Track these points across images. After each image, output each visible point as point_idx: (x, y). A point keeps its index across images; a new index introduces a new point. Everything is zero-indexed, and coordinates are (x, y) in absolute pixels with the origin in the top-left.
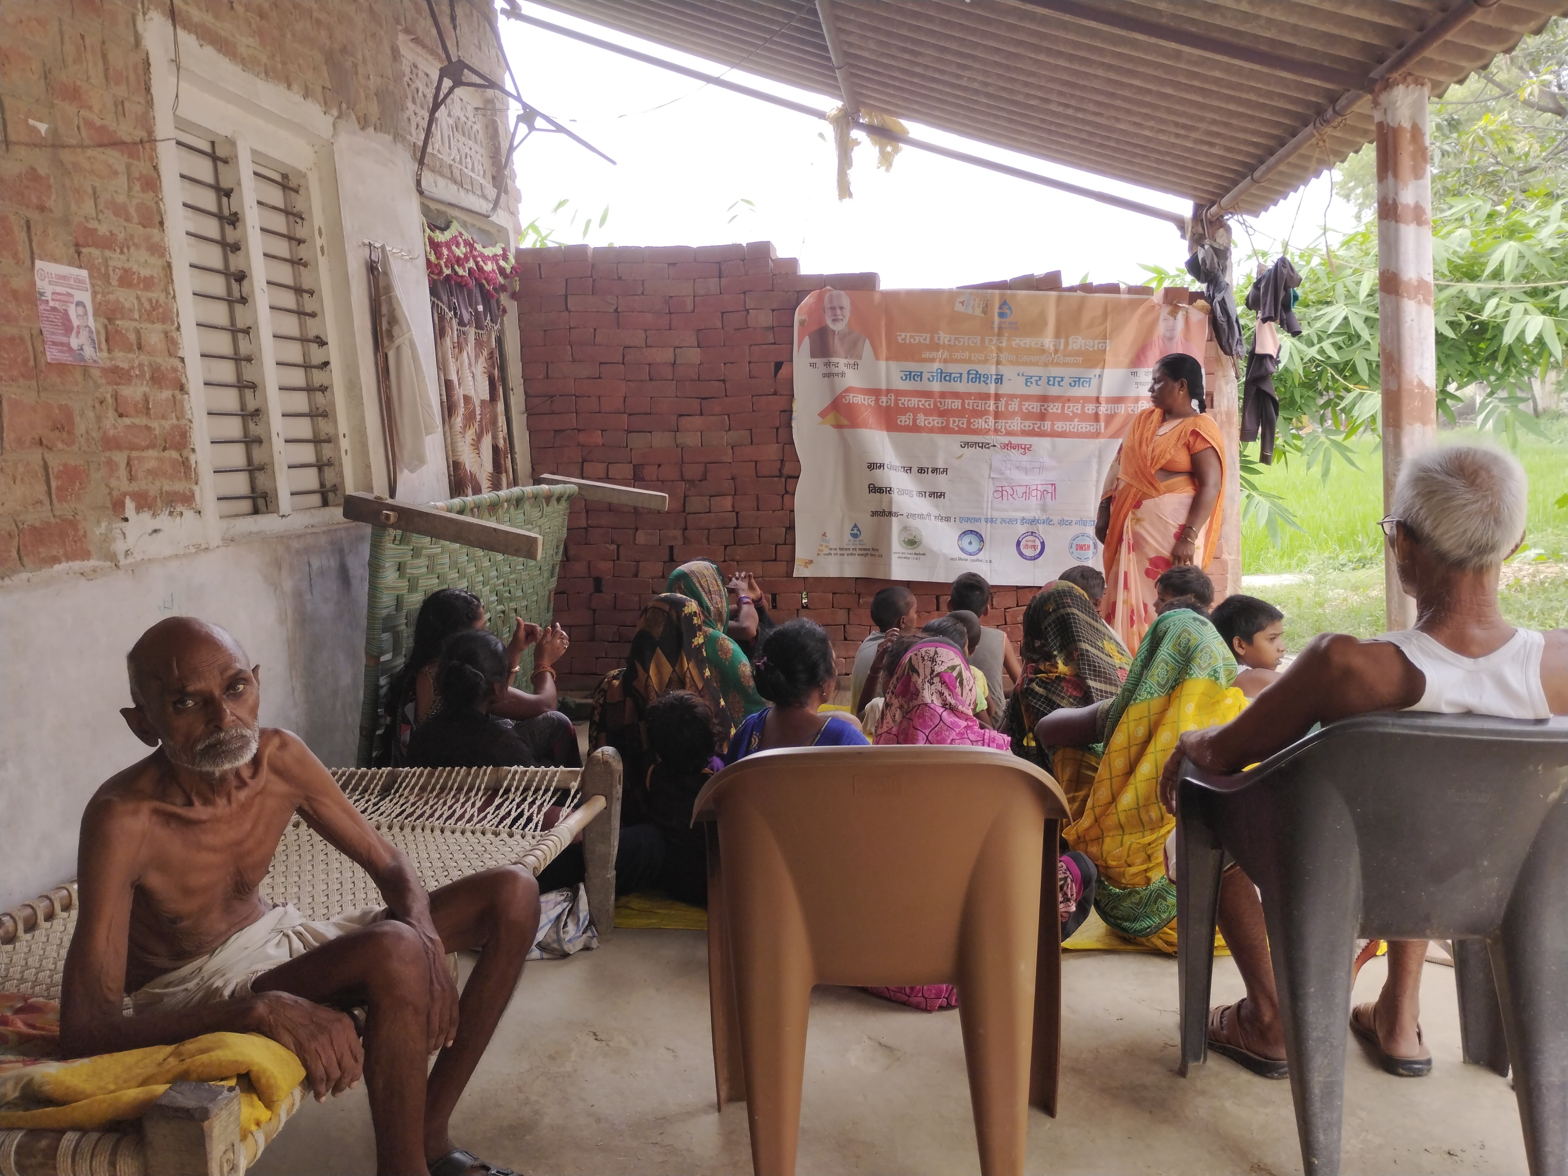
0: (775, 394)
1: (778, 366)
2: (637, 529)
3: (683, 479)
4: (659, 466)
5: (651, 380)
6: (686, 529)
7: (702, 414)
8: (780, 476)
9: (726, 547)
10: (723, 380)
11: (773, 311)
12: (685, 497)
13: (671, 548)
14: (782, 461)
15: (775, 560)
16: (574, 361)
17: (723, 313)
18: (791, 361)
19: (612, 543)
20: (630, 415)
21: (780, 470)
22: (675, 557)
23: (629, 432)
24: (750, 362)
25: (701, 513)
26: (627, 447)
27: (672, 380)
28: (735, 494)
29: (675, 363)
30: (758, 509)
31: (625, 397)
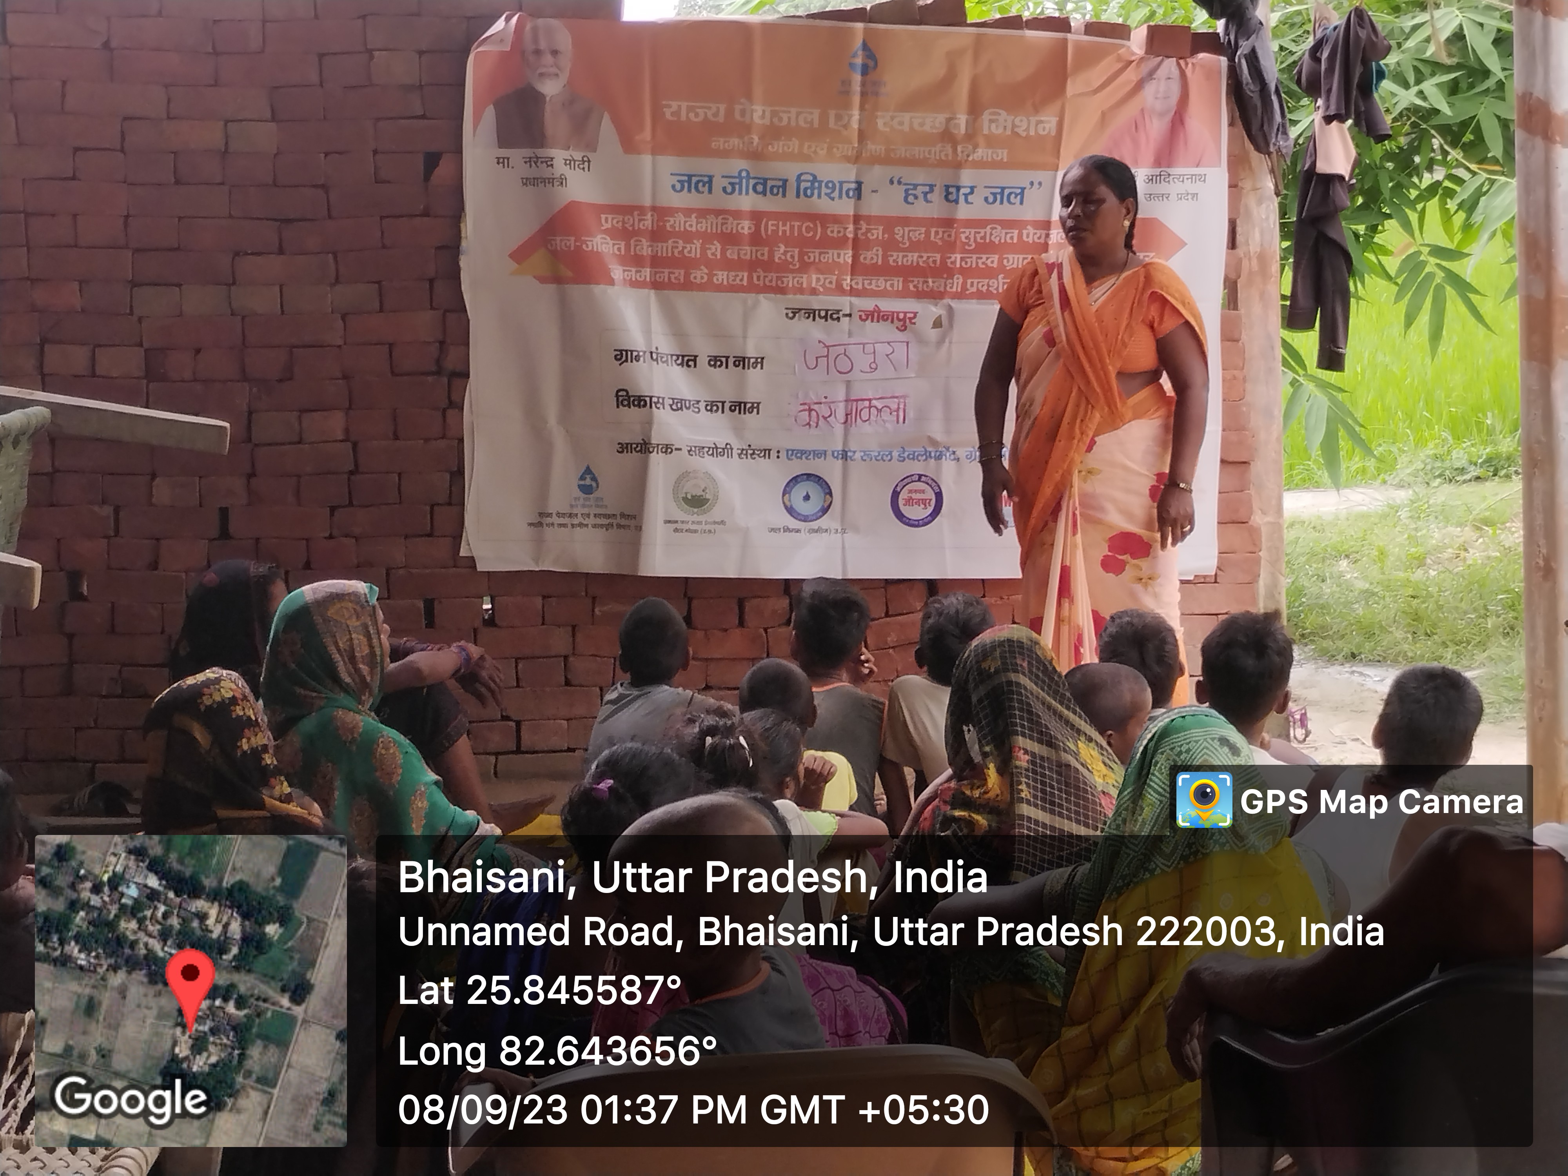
0: (426, 214)
1: (432, 161)
2: (154, 476)
3: (245, 378)
4: (198, 351)
5: (177, 182)
6: (251, 475)
7: (281, 251)
8: (438, 373)
9: (333, 509)
10: (323, 186)
11: (421, 53)
12: (250, 413)
13: (224, 514)
14: (442, 343)
15: (430, 535)
16: (20, 144)
17: (321, 56)
18: (459, 151)
19: (104, 502)
20: (137, 251)
21: (438, 361)
22: (232, 529)
23: (134, 284)
24: (375, 152)
25: (283, 444)
26: (131, 313)
27: (222, 184)
28: (350, 408)
29: (226, 151)
30: (396, 437)
31: (127, 217)
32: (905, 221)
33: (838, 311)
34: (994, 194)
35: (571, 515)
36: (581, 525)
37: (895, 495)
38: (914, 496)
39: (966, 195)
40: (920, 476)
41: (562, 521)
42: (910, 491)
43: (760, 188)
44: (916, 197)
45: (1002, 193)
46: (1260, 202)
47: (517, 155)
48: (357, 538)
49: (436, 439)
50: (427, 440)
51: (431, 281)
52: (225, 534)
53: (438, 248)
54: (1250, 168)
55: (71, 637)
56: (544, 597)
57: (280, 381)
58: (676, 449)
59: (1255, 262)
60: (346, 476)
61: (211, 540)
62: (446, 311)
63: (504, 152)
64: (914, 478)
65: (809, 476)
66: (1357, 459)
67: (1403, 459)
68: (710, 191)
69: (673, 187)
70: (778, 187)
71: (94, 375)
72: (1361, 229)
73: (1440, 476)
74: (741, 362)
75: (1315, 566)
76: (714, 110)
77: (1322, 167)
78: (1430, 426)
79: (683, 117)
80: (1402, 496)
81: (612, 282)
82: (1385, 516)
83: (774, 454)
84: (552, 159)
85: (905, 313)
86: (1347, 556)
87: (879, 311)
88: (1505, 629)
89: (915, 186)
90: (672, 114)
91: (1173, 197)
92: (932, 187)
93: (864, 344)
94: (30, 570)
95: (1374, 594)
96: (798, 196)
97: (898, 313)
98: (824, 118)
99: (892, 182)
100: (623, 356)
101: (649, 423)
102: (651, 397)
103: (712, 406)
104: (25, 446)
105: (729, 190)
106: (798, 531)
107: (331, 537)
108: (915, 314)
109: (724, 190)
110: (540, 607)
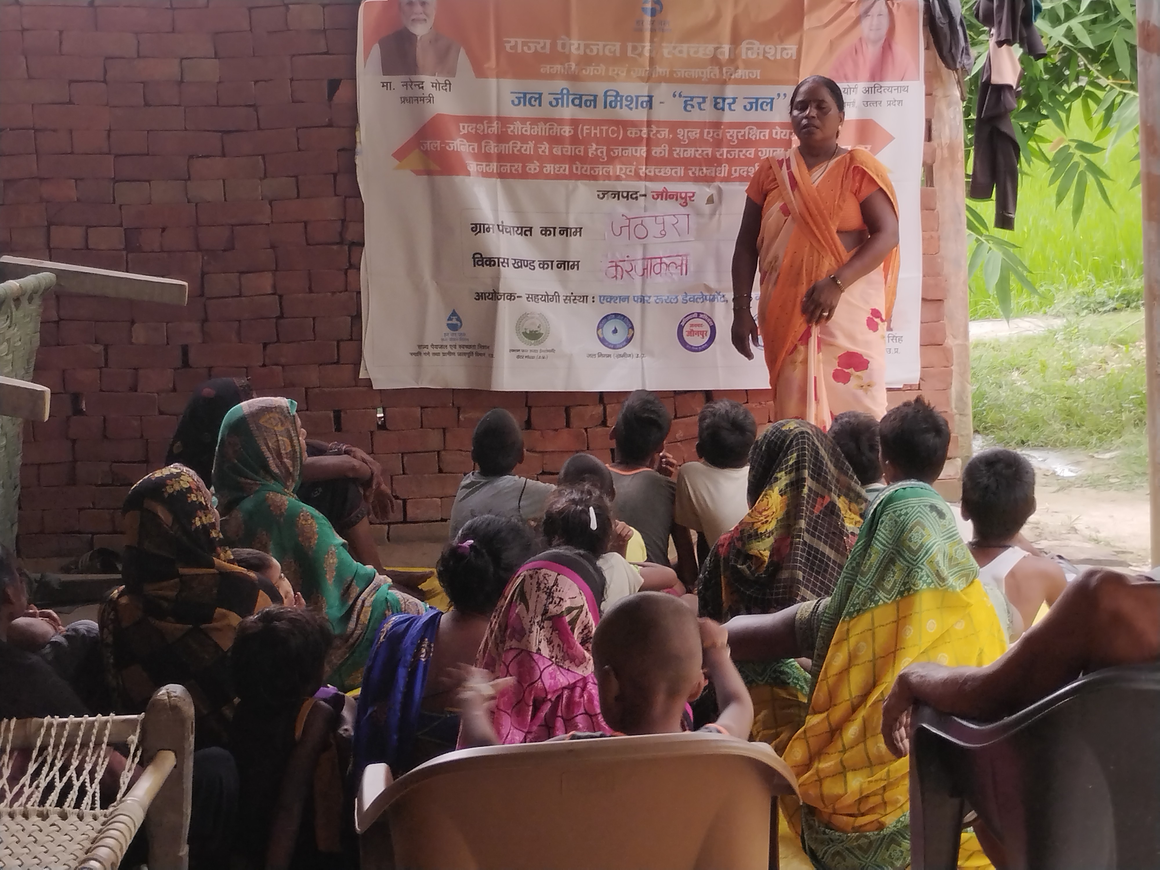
0: (330, 125)
1: (334, 85)
2: (133, 322)
3: (199, 249)
4: (164, 230)
5: (147, 104)
6: (205, 320)
7: (224, 155)
8: (341, 243)
9: (265, 345)
10: (254, 106)
11: (324, 6)
12: (203, 274)
13: (185, 350)
14: (343, 221)
15: (337, 363)
16: (30, 78)
17: (250, 9)
18: (354, 78)
19: (97, 342)
20: (117, 156)
21: (341, 234)
22: (191, 362)
23: (115, 181)
24: (292, 80)
25: (228, 297)
26: (114, 202)
27: (179, 105)
28: (276, 270)
29: (182, 81)
30: (311, 291)
31: (109, 131)
32: (685, 125)
33: (636, 193)
34: (751, 104)
35: (442, 347)
36: (450, 353)
37: (681, 328)
38: (695, 329)
39: (730, 104)
40: (699, 314)
41: (436, 351)
42: (692, 325)
43: (577, 102)
44: (693, 106)
45: (757, 103)
46: (949, 106)
47: (397, 80)
48: (283, 366)
49: (341, 292)
50: (334, 293)
51: (335, 175)
52: (186, 364)
53: (339, 150)
54: (942, 81)
55: (74, 441)
56: (422, 408)
57: (224, 251)
58: (518, 297)
59: (946, 151)
60: (275, 320)
61: (175, 369)
62: (346, 197)
63: (387, 79)
64: (694, 316)
65: (616, 315)
66: (1025, 296)
67: (1059, 296)
68: (540, 105)
69: (513, 102)
70: (590, 101)
71: (87, 248)
72: (1026, 125)
73: (1087, 308)
74: (565, 231)
75: (993, 376)
76: (542, 45)
77: (995, 80)
78: (1079, 271)
79: (519, 50)
80: (1058, 323)
81: (468, 174)
82: (1045, 338)
83: (590, 299)
84: (423, 82)
85: (686, 193)
86: (1018, 369)
87: (667, 192)
88: (1135, 421)
89: (692, 98)
90: (511, 48)
91: (885, 103)
92: (704, 98)
93: (656, 217)
94: (42, 392)
95: (1039, 396)
96: (605, 107)
97: (681, 193)
98: (624, 50)
99: (674, 96)
100: (478, 228)
101: (497, 278)
102: (499, 259)
103: (544, 265)
104: (37, 301)
105: (554, 103)
106: (609, 356)
107: (264, 365)
108: (694, 193)
109: (551, 103)
110: (419, 415)
